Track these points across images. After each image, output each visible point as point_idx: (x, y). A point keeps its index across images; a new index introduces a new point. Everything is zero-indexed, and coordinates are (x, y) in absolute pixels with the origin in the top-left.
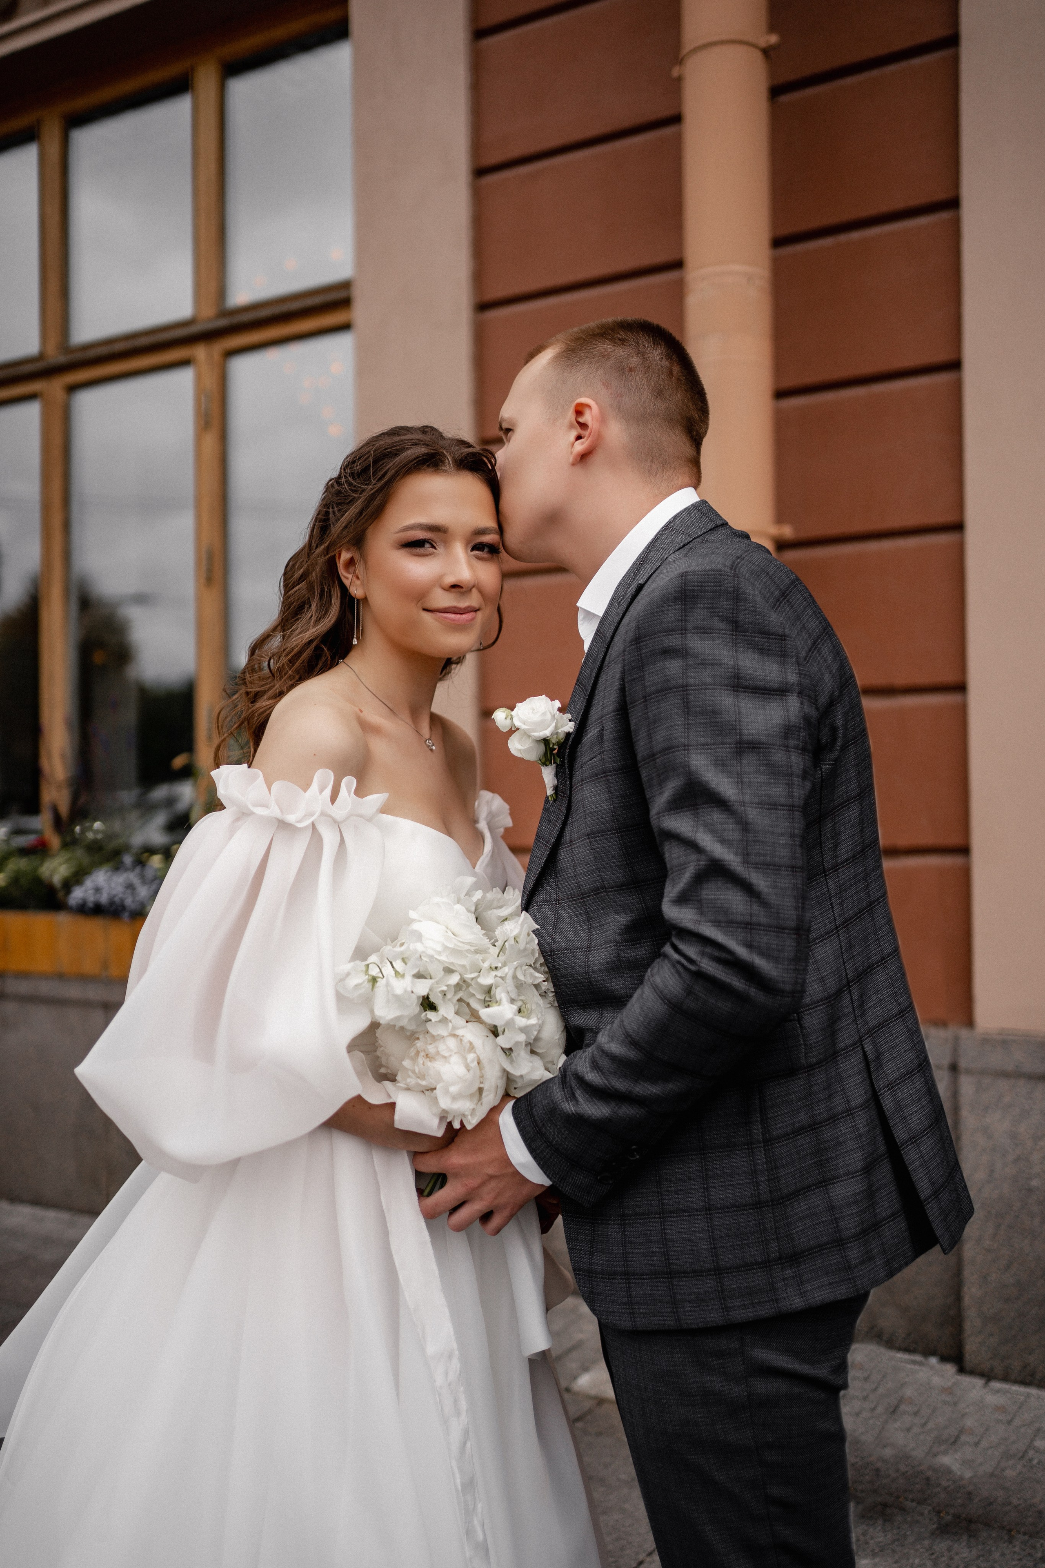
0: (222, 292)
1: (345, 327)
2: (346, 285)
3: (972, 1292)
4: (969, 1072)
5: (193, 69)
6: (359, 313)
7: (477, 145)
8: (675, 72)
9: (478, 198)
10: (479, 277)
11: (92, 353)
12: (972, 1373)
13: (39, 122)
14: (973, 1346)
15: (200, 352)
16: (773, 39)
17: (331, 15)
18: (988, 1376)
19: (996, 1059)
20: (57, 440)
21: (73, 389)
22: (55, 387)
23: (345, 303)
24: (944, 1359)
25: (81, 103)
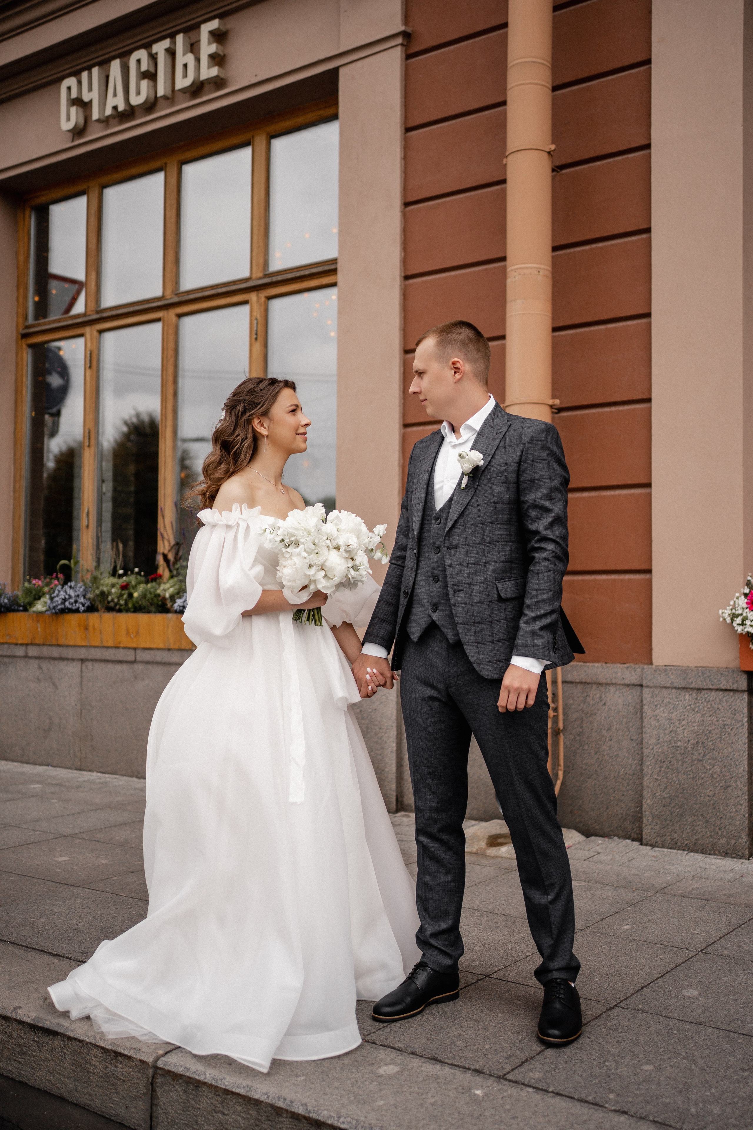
0: (266, 264)
1: (334, 285)
2: (334, 261)
3: (647, 802)
4: (647, 687)
5: (253, 137)
6: (340, 277)
7: (405, 189)
8: (504, 162)
9: (405, 217)
10: (405, 262)
11: (192, 296)
12: (646, 845)
13: (166, 164)
14: (647, 831)
15: (253, 297)
16: (553, 147)
17: (330, 111)
18: (653, 846)
19: (662, 680)
20: (171, 345)
21: (180, 316)
22: (170, 315)
23: (334, 271)
24: (633, 840)
25: (188, 155)
